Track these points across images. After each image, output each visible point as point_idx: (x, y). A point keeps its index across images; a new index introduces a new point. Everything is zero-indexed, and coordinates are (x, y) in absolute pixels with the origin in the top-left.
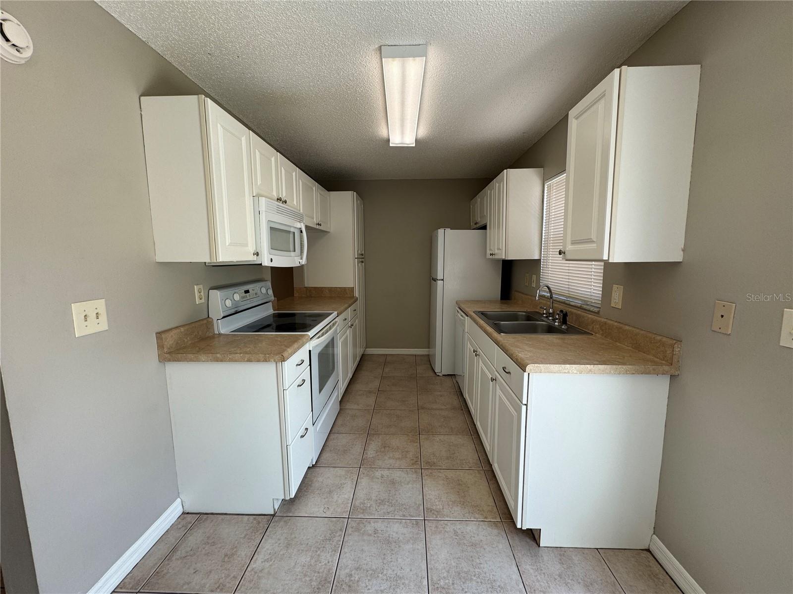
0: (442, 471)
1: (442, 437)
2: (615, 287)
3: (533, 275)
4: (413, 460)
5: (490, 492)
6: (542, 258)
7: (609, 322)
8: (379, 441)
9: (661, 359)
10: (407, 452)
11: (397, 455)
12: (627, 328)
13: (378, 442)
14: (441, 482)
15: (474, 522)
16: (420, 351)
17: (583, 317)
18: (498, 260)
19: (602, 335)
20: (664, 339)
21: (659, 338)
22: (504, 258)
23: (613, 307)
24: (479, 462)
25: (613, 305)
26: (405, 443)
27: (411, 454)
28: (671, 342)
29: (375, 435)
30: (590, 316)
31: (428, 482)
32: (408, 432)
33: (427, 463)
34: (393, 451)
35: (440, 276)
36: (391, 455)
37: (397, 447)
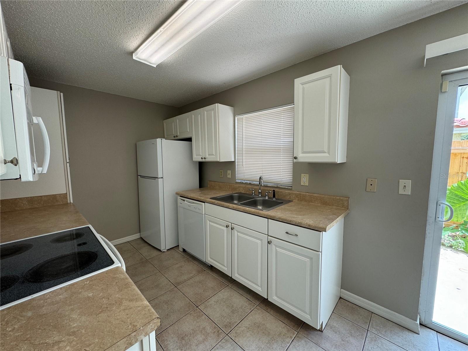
0: (239, 325)
1: (214, 299)
2: (303, 175)
3: (228, 171)
4: (215, 332)
5: (275, 318)
6: (236, 160)
7: (301, 193)
8: (172, 336)
9: (341, 207)
10: (204, 328)
11: (200, 337)
12: (315, 195)
13: (173, 338)
14: (248, 334)
15: (291, 346)
16: (130, 238)
17: (281, 192)
18: (196, 162)
19: (298, 200)
20: (341, 198)
21: (338, 198)
22: (218, 160)
23: (302, 185)
24: (251, 302)
25: (302, 184)
26: (195, 322)
27: (209, 328)
28: (346, 199)
29: (163, 333)
30: (287, 191)
31: (241, 341)
32: (188, 311)
33: (226, 326)
34: (193, 337)
35: (160, 175)
36: (196, 341)
37: (193, 330)
